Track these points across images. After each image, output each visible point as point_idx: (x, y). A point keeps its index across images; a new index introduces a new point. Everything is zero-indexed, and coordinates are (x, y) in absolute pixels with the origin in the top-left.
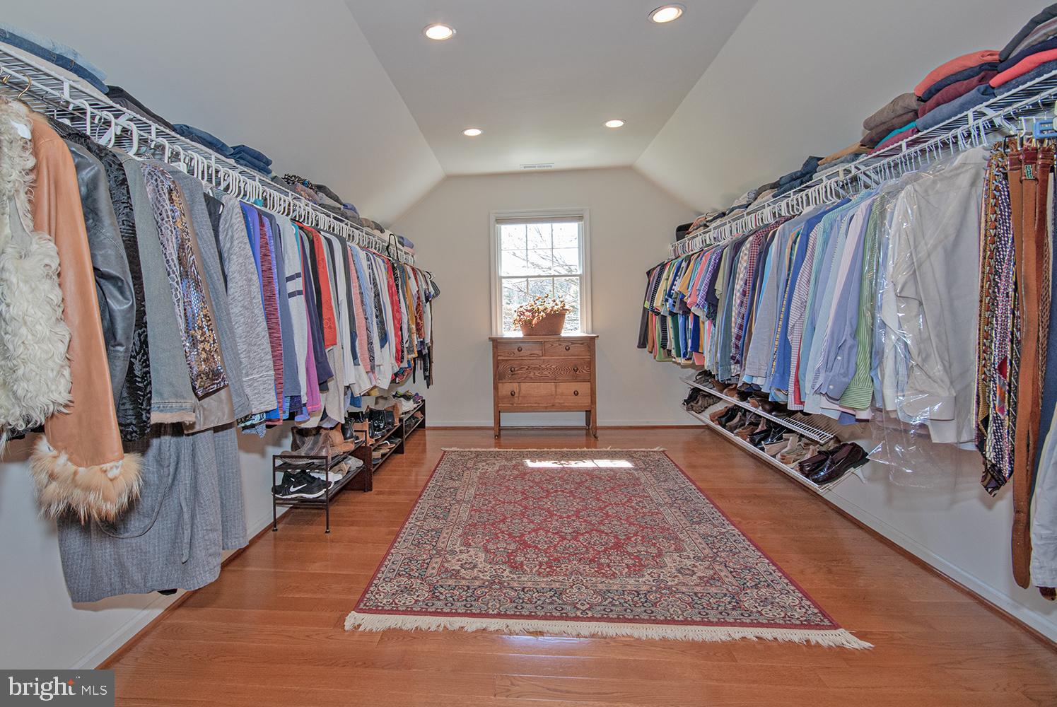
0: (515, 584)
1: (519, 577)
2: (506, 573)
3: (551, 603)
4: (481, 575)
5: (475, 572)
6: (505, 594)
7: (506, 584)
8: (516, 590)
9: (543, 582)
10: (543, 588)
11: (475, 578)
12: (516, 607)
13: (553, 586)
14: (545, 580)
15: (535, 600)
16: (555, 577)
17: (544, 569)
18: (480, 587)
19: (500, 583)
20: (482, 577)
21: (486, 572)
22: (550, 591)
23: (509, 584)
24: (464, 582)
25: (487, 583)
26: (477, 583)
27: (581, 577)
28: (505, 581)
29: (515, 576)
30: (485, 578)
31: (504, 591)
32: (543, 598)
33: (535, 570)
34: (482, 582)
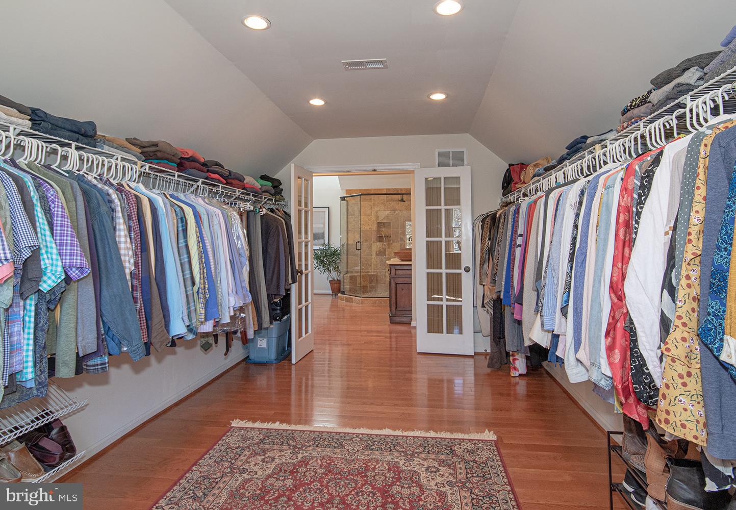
0: (396, 454)
1: (393, 459)
2: (402, 462)
3: (375, 441)
4: (421, 462)
5: (426, 464)
6: (403, 448)
7: (403, 454)
8: (396, 450)
9: (377, 455)
10: (377, 450)
11: (425, 460)
12: (397, 440)
13: (370, 452)
14: (374, 457)
15: (384, 444)
16: (366, 458)
17: (372, 465)
18: (421, 453)
19: (406, 455)
20: (420, 460)
21: (418, 464)
22: (373, 449)
23: (401, 454)
24: (433, 456)
25: (416, 455)
26: (423, 456)
27: (348, 457)
28: (403, 456)
29: (396, 460)
30: (418, 459)
31: (404, 449)
32: (379, 444)
33: (380, 465)
34: (420, 457)
